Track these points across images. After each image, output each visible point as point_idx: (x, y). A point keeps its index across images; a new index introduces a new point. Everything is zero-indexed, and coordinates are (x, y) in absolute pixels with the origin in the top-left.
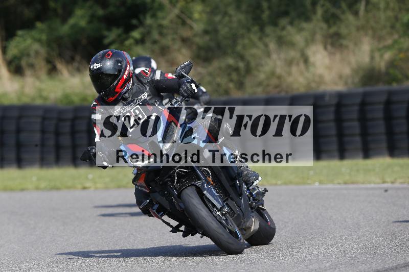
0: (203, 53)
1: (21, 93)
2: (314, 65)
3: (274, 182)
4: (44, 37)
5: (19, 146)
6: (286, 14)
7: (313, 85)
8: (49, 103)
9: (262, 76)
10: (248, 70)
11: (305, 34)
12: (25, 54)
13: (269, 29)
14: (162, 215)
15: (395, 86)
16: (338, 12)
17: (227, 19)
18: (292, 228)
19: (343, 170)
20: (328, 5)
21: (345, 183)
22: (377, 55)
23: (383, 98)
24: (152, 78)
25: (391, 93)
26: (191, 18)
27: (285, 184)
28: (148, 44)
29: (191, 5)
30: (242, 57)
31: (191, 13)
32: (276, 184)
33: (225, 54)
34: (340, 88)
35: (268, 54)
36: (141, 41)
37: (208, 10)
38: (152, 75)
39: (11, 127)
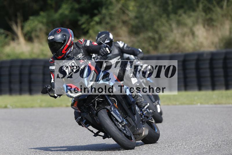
0: (134, 30)
1: (32, 52)
2: (198, 36)
3: (174, 103)
4: (45, 20)
5: (30, 82)
6: (182, 7)
7: (197, 48)
8: (47, 58)
9: (168, 43)
10: (160, 39)
11: (193, 19)
12: (34, 30)
13: (172, 16)
14: (88, 126)
16: (211, 6)
17: (148, 10)
18: (185, 129)
19: (214, 96)
20: (206, 2)
21: (215, 104)
26: (128, 9)
27: (181, 104)
28: (104, 24)
29: (128, 2)
30: (157, 32)
32: (176, 105)
33: (147, 30)
34: (213, 49)
35: (172, 30)
36: (100, 23)
37: (138, 5)
38: (85, 43)
39: (26, 71)
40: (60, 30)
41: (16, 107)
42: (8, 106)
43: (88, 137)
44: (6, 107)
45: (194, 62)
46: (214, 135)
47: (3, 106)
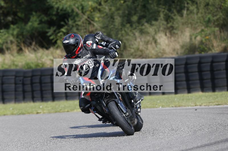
1: (3, 63)
2: (160, 44)
7: (160, 55)
8: (18, 68)
9: (132, 51)
10: (125, 47)
15: (203, 54)
16: (172, 15)
20: (166, 11)
22: (193, 37)
23: (197, 61)
24: (92, 48)
25: (201, 58)
26: (93, 21)
29: (93, 13)
31: (94, 18)
36: (67, 33)
37: (102, 16)
38: (91, 46)
40: (73, 36)
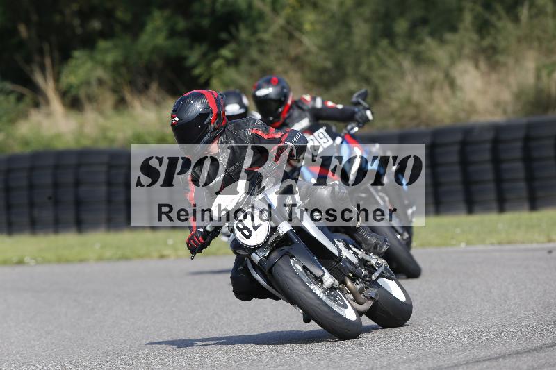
1: (80, 133)
2: (461, 89)
4: (110, 58)
5: (79, 203)
7: (462, 115)
8: (116, 146)
9: (394, 105)
10: (376, 96)
11: (450, 48)
16: (492, 18)
19: (500, 226)
20: (479, 9)
21: (500, 243)
22: (544, 73)
26: (300, 30)
27: (422, 246)
28: (244, 66)
29: (300, 12)
30: (367, 80)
31: (301, 24)
34: (498, 118)
35: (402, 74)
36: (234, 62)
37: (322, 19)
39: (68, 178)
41: (46, 261)
42: (27, 259)
43: (203, 324)
44: (21, 262)
45: (456, 148)
46: (484, 313)
47: (15, 259)
